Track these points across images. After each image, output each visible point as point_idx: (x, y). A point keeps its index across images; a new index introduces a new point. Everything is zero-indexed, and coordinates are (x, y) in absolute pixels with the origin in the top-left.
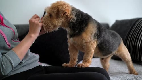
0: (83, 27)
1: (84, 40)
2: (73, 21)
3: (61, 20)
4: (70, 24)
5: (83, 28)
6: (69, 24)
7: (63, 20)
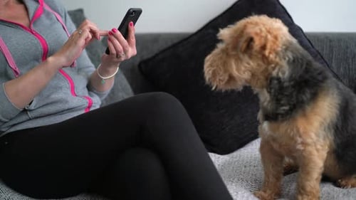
0: (305, 98)
1: (300, 136)
2: (280, 75)
3: (249, 64)
4: (271, 81)
5: (303, 102)
6: (269, 81)
7: (253, 64)
